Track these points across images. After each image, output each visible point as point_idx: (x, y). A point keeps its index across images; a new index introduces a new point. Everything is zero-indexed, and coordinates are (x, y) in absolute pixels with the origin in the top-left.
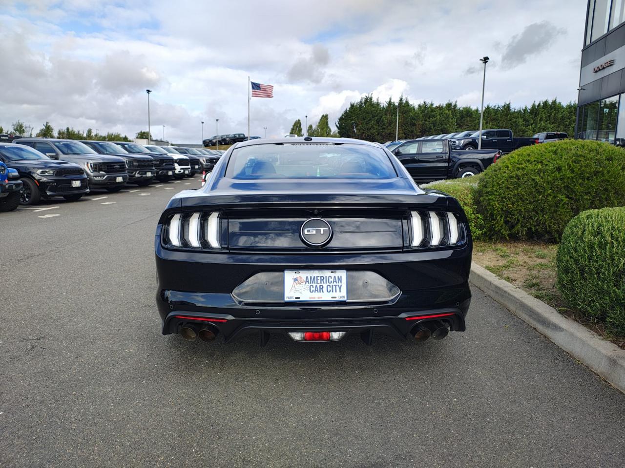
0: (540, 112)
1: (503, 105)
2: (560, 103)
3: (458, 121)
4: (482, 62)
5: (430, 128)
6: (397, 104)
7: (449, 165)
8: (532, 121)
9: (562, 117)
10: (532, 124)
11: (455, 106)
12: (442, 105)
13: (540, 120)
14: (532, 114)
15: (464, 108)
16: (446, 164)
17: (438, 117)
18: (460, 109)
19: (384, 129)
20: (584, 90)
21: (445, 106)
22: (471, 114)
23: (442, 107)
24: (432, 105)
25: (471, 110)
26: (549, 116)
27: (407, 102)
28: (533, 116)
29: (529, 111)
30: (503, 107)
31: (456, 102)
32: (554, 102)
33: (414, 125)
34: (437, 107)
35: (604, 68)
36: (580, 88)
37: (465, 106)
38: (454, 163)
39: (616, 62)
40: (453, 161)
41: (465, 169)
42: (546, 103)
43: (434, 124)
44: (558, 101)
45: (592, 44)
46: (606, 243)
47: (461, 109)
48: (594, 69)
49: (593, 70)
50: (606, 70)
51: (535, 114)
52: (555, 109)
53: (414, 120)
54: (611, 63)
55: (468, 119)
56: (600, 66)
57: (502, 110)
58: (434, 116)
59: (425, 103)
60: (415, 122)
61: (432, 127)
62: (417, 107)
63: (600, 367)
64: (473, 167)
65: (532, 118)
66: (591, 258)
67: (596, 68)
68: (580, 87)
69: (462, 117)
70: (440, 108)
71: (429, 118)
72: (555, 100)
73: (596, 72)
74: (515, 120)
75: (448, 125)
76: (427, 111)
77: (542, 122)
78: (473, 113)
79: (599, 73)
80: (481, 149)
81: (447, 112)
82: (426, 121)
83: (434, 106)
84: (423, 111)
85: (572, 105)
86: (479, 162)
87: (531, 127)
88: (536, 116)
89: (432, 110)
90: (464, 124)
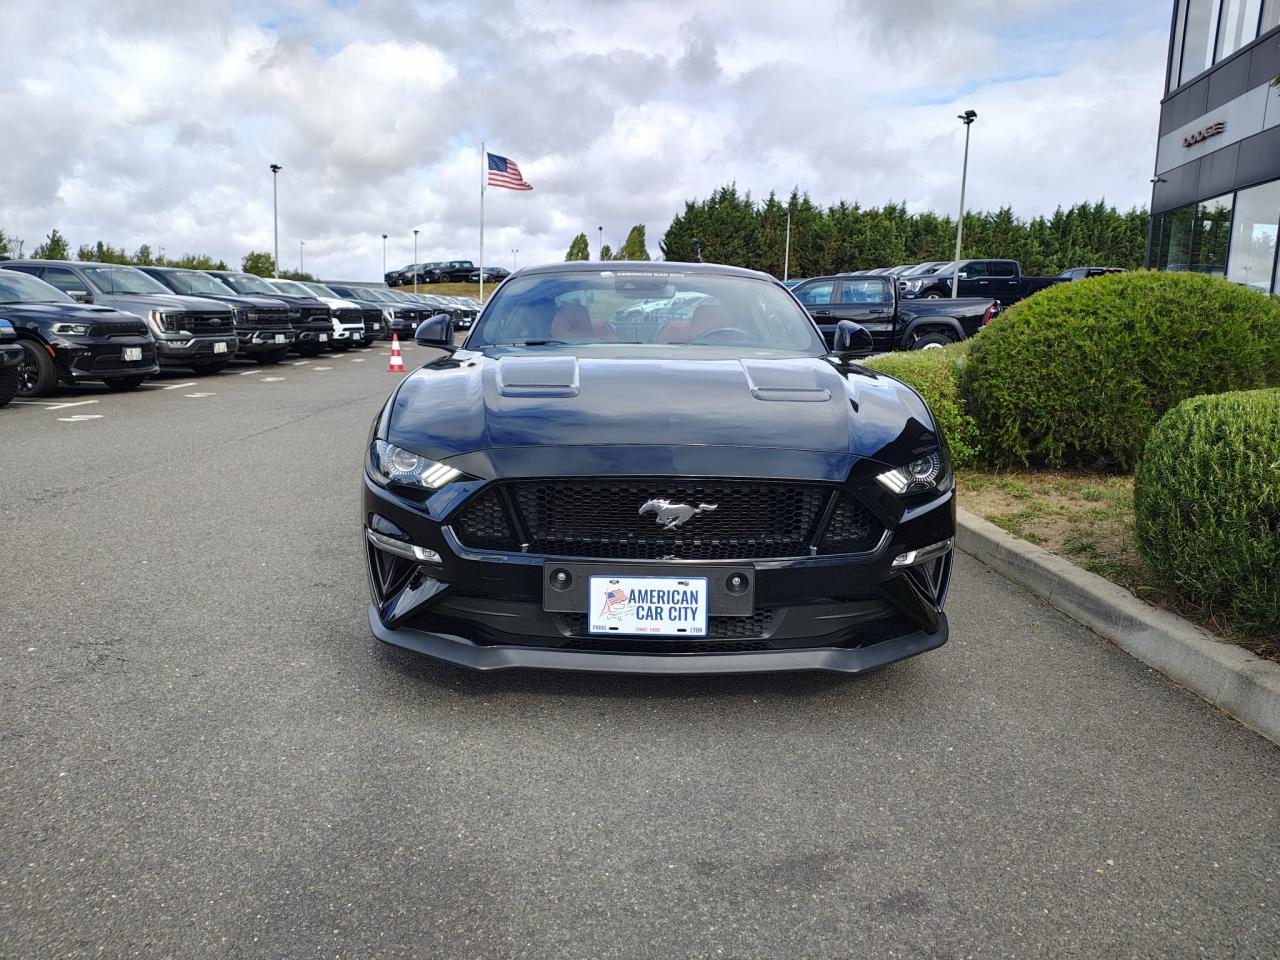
0: (1074, 228)
1: (997, 212)
2: (1113, 210)
3: (909, 243)
4: (962, 120)
5: (853, 257)
6: (785, 205)
7: (894, 328)
8: (1057, 246)
9: (1115, 237)
10: (1057, 252)
11: (903, 211)
12: (876, 209)
13: (1073, 244)
14: (1057, 232)
15: (921, 216)
16: (890, 328)
17: (868, 233)
18: (912, 218)
19: (759, 255)
20: (1164, 181)
21: (881, 211)
22: (936, 227)
23: (877, 213)
24: (857, 208)
25: (935, 219)
26: (1090, 237)
27: (806, 201)
28: (1059, 235)
29: (1049, 224)
30: (998, 216)
31: (904, 203)
32: (1100, 207)
33: (820, 248)
34: (866, 214)
35: (1204, 139)
36: (1156, 178)
37: (922, 212)
38: (906, 324)
39: (1229, 127)
40: (903, 321)
41: (926, 338)
42: (1083, 208)
43: (860, 247)
44: (1108, 208)
45: (1181, 89)
46: (1234, 457)
47: (914, 218)
48: (1186, 140)
49: (1182, 142)
50: (1207, 141)
51: (1063, 231)
52: (1103, 221)
53: (821, 238)
54: (1218, 129)
55: (929, 238)
56: (1196, 134)
57: (996, 222)
58: (860, 232)
59: (842, 204)
60: (823, 243)
61: (857, 254)
62: (826, 211)
63: (1223, 692)
64: (942, 332)
65: (1057, 239)
66: (1203, 487)
67: (1189, 139)
68: (1155, 175)
69: (917, 234)
70: (872, 215)
71: (851, 235)
72: (1103, 203)
73: (1189, 145)
74: (1023, 241)
75: (889, 251)
76: (847, 221)
77: (1077, 248)
78: (940, 227)
79: (1194, 148)
80: (958, 296)
81: (887, 223)
82: (844, 241)
83: (860, 212)
84: (838, 222)
85: (1138, 213)
86: (956, 322)
87: (1055, 257)
88: (1064, 234)
89: (857, 220)
90: (921, 248)
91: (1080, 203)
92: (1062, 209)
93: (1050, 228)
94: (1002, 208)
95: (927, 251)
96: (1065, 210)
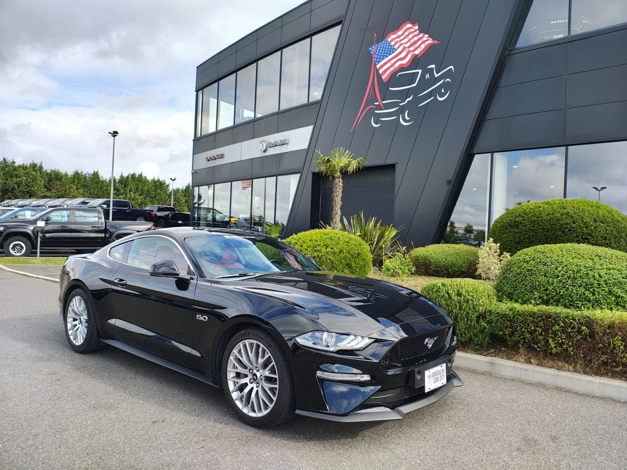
0: (130, 183)
1: (92, 173)
2: (145, 177)
4: (111, 135)
5: (14, 188)
8: (122, 191)
9: (148, 189)
10: (122, 194)
11: (41, 167)
12: (25, 164)
13: (130, 191)
14: (122, 185)
15: (51, 170)
16: (103, 235)
18: (46, 170)
20: (197, 173)
21: (28, 166)
22: (61, 177)
24: (14, 163)
25: (61, 173)
26: (137, 188)
28: (123, 186)
29: (118, 181)
31: (41, 163)
32: (141, 175)
34: (20, 166)
35: (216, 159)
36: (193, 171)
37: (53, 168)
39: (225, 156)
40: (110, 232)
42: (133, 175)
44: (144, 175)
45: (202, 137)
47: (48, 171)
48: (207, 158)
49: (205, 158)
50: (217, 160)
51: (125, 185)
52: (142, 182)
54: (222, 156)
55: (58, 182)
56: (212, 157)
58: (17, 176)
59: (4, 159)
61: (16, 187)
65: (122, 188)
67: (209, 158)
69: (50, 180)
70: (23, 167)
71: (11, 177)
72: (142, 174)
73: (209, 160)
74: (106, 188)
76: (8, 169)
77: (132, 193)
78: (63, 178)
82: (7, 180)
83: (16, 165)
87: (121, 196)
88: (125, 186)
89: (15, 169)
90: (53, 187)
91: (132, 173)
92: (123, 175)
93: (118, 183)
94: (94, 171)
95: (56, 189)
96: (125, 175)
